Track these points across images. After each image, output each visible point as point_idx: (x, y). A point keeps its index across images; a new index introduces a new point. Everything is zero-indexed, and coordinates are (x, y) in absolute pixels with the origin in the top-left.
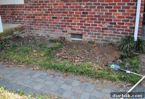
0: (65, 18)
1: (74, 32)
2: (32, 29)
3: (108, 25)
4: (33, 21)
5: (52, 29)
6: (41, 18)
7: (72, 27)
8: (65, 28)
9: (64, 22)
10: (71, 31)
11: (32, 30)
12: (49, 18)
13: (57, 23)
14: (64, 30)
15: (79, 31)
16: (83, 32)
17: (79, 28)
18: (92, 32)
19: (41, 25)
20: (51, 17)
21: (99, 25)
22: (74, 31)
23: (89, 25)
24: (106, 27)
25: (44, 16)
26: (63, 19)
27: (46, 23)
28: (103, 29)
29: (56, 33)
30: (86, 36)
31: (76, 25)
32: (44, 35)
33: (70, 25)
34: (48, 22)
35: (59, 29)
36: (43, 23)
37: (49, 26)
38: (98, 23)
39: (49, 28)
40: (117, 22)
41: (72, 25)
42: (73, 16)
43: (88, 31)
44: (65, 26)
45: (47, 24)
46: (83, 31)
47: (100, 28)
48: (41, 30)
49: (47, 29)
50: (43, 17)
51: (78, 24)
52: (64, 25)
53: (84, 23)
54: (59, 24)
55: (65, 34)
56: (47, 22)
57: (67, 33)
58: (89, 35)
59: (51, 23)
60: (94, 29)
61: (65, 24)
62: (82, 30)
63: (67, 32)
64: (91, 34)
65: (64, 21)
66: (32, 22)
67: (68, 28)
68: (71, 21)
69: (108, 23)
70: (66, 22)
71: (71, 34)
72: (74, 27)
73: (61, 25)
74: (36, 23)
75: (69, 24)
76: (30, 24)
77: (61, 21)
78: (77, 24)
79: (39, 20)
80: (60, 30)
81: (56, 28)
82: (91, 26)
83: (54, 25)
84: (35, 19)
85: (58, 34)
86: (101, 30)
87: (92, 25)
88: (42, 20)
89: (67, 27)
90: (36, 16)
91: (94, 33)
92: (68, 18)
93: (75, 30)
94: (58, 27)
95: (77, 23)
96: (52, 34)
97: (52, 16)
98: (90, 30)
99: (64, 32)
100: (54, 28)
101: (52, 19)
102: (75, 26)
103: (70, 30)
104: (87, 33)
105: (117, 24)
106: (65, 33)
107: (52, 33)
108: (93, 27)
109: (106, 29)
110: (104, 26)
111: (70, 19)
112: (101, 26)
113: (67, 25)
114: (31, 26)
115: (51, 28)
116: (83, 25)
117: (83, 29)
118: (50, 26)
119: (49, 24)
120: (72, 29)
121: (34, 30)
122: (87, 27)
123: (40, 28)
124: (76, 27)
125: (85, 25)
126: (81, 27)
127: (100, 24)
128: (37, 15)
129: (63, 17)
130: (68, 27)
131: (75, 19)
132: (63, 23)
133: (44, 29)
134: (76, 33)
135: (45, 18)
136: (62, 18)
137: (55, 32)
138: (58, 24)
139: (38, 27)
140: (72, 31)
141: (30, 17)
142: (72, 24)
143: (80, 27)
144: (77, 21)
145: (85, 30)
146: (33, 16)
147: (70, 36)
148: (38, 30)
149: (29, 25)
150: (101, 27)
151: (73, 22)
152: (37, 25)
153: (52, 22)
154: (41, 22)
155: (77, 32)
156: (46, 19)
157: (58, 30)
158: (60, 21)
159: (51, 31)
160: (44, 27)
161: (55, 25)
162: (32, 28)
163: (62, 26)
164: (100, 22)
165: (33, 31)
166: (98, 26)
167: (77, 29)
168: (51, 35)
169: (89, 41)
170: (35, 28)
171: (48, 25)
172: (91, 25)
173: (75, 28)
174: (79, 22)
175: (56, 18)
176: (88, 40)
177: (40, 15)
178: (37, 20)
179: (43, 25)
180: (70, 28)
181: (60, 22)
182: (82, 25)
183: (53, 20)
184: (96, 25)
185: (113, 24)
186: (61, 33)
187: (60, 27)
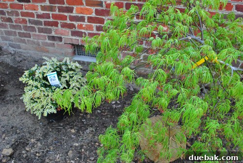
5: (23, 31)
7: (74, 26)
8: (55, 28)
9: (51, 13)
10: (71, 37)
13: (32, 15)
14: (53, 34)
17: (93, 30)
22: (79, 39)
26: (48, 3)
27: (3, 13)
29: (34, 42)
31: (84, 21)
32: (6, 44)
33: (68, 21)
34: (9, 10)
35: (41, 30)
37: (14, 24)
39: (14, 27)
41: (74, 23)
44: (56, 24)
45: (7, 16)
49: (9, 29)
51: (91, 20)
52: (51, 20)
53: (106, 18)
54: (39, 16)
55: (56, 45)
56: (5, 10)
57: (60, 43)
59: (17, 14)
61: (54, 17)
63: (60, 39)
65: (51, 9)
67: (64, 29)
68: (70, 10)
70: (57, 12)
71: (73, 45)
72: (80, 27)
73: (42, 20)
75: (65, 18)
77: (43, 8)
78: (86, 20)
80: (42, 34)
81: (33, 29)
83: (24, 21)
85: (38, 44)
89: (59, 25)
92: (62, 2)
94: (36, 27)
95: (86, 16)
96: (24, 44)
99: (53, 38)
100: (26, 28)
101: (16, 1)
102: (81, 25)
103: (68, 36)
106: (56, 43)
107: (24, 41)
111: (66, 5)
113: (59, 21)
115: (20, 28)
118: (16, 21)
119: (13, 18)
120: (74, 33)
124: (84, 28)
126: (98, 29)
130: (62, 26)
131: (82, 3)
132: (48, 16)
133: (2, 30)
137: (32, 39)
138: (36, 19)
140: (74, 38)
142: (72, 18)
143: (95, 29)
144: (88, 10)
147: (70, 50)
151: (74, 14)
153: (19, 11)
156: (2, 2)
157: (37, 33)
158: (39, 8)
159: (20, 35)
160: (2, 25)
161: (27, 19)
163: (46, 23)
167: (87, 32)
168: (22, 45)
171: (10, 20)
173: (83, 31)
174: (93, 15)
180: (69, 31)
181: (40, 12)
182: (102, 21)
183: (21, 7)
186: (47, 41)
187: (43, 26)
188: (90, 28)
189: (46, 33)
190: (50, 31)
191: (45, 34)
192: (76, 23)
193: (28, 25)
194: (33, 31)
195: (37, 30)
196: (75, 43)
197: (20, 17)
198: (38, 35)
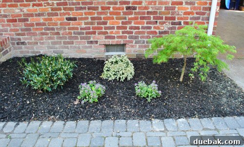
0: (93, 19)
1: (110, 42)
2: (23, 43)
3: (169, 26)
4: (24, 27)
5: (68, 40)
6: (42, 21)
7: (107, 33)
8: (93, 35)
9: (91, 26)
10: (105, 40)
11: (23, 46)
12: (60, 19)
13: (77, 29)
14: (92, 39)
15: (120, 40)
16: (128, 41)
18: (143, 39)
19: (43, 34)
20: (65, 17)
21: (155, 28)
22: (110, 40)
23: (138, 28)
24: (166, 29)
25: (49, 16)
26: (90, 20)
27: (53, 29)
28: (160, 33)
29: (75, 47)
30: (132, 46)
31: (114, 29)
32: (51, 52)
33: (103, 30)
34: (59, 26)
35: (81, 38)
36: (48, 29)
37: (61, 36)
38: (154, 24)
39: (60, 38)
40: (182, 21)
41: (107, 31)
42: (108, 14)
43: (136, 38)
44: (94, 33)
45: (56, 31)
46: (128, 39)
47: (155, 33)
48: (42, 43)
49: (56, 40)
50: (46, 20)
51: (119, 28)
52: (91, 30)
53: (128, 26)
54: (82, 29)
55: (93, 47)
56: (55, 27)
57: (96, 45)
58: (138, 45)
59: (65, 29)
60: (146, 35)
61: (93, 28)
62: (126, 37)
63: (97, 42)
64: (142, 42)
65: (92, 23)
66: (22, 30)
67: (100, 35)
68: (105, 23)
69: (169, 23)
70: (96, 25)
71: (105, 45)
72: (112, 33)
73: (85, 31)
74: (32, 31)
75: (101, 28)
76: (18, 35)
77: (86, 24)
78: (116, 28)
79: (38, 24)
80: (83, 40)
81: (76, 38)
82: (140, 30)
83: (70, 33)
84: (28, 23)
85: (79, 48)
86: (158, 34)
87: (143, 28)
88: (44, 24)
90: (30, 18)
91: (146, 40)
92: (100, 19)
93: (114, 38)
94: (79, 36)
95: (116, 26)
96: (67, 50)
97: (67, 16)
98: (140, 36)
99: (91, 42)
100: (71, 38)
101: (65, 21)
102: (112, 32)
103: (102, 40)
104: (134, 42)
105: (182, 23)
106: (93, 45)
107: (67, 48)
108: (144, 30)
109: (165, 32)
110: (162, 28)
111: (103, 20)
112: (158, 28)
113: (97, 31)
114: (21, 37)
115: (66, 38)
116: (128, 28)
117: (127, 35)
118: (62, 34)
119: (61, 32)
120: (107, 38)
121: (28, 45)
122: (134, 31)
123: (42, 39)
124: (114, 34)
125: (131, 28)
126: (123, 33)
127: (156, 25)
128: (32, 15)
129: (90, 17)
130: (98, 34)
131: (113, 19)
132: (89, 28)
133: (50, 41)
134: (114, 44)
135: (51, 20)
136: (87, 18)
137: (74, 45)
138: (79, 31)
139: (35, 39)
140: (107, 40)
141: (16, 20)
142: (106, 28)
143: (121, 33)
144: (117, 22)
145: (131, 37)
146: (22, 17)
147: (103, 49)
148: (37, 43)
149: (15, 37)
150: (157, 31)
151: (108, 25)
152: (35, 34)
153: (67, 27)
154: (42, 29)
155: (117, 41)
156: (53, 21)
157: (79, 40)
158: (83, 23)
159: (65, 43)
160: (50, 38)
161: (72, 31)
162: (22, 41)
163: (87, 33)
164: (157, 22)
165: (25, 48)
166: (152, 29)
167: (115, 35)
168: (65, 50)
169: (137, 55)
170: (31, 41)
171: (58, 33)
172: (140, 27)
173: (113, 35)
174: (121, 25)
175: (75, 19)
176: (136, 53)
177: (39, 15)
178: (32, 25)
179: (47, 34)
180: (103, 36)
181: (83, 26)
182: (126, 28)
183: (69, 24)
184: (150, 28)
185: (177, 25)
186: (87, 45)
187: (85, 35)
188: (118, 33)
189: (86, 39)
190: (90, 38)
191: (86, 41)
192: (108, 31)
193: (73, 35)
194: (76, 39)
195: (79, 38)
196: (107, 43)
197: (67, 31)
198: (80, 42)
